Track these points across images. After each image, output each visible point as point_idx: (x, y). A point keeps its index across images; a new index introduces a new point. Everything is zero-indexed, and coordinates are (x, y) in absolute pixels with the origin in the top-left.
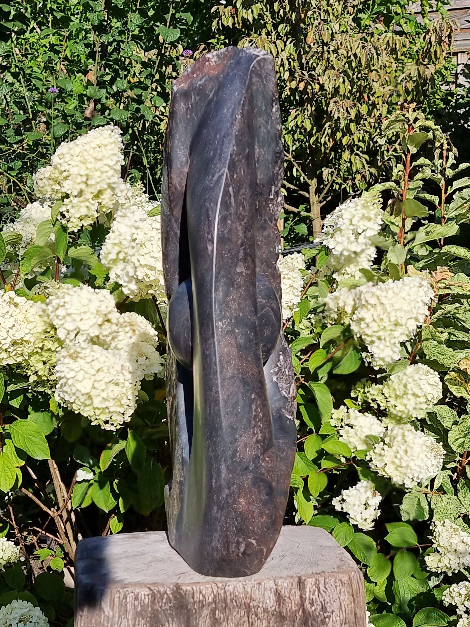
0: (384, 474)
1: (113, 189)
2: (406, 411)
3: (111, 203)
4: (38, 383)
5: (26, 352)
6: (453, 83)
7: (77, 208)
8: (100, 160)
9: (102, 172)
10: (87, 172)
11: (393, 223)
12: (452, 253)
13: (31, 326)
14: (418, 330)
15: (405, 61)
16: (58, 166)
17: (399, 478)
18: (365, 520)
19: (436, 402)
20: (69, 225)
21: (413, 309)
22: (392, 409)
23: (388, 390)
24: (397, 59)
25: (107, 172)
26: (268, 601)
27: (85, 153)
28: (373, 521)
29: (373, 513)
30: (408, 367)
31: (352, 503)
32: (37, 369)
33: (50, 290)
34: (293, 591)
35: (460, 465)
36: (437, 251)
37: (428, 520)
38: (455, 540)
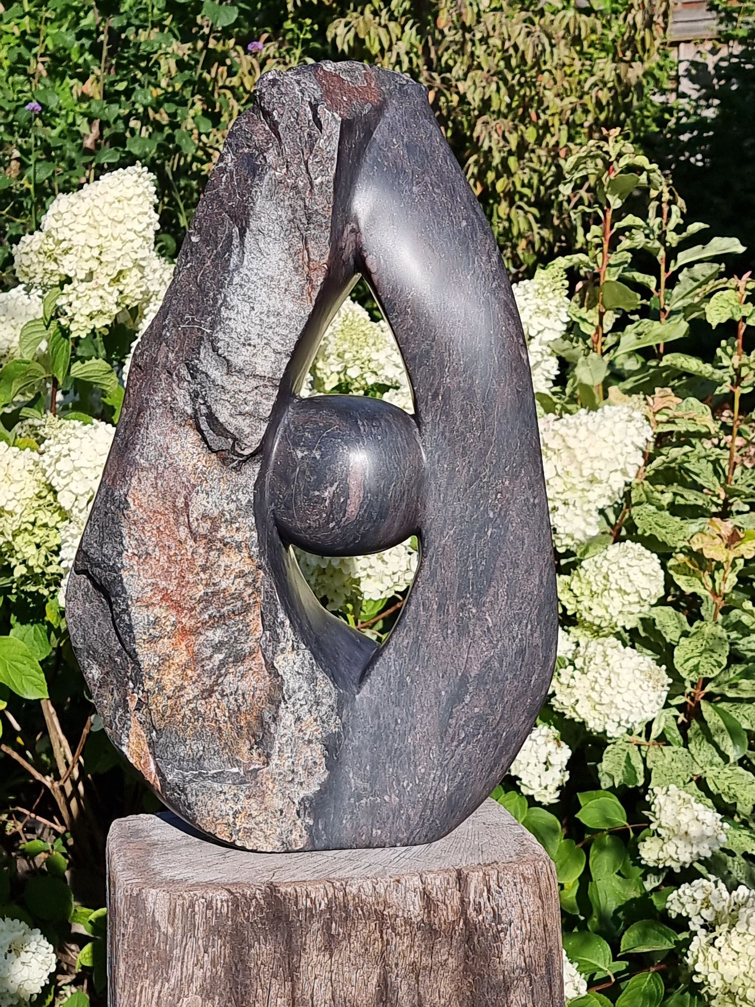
0: (574, 715)
1: (142, 268)
2: (608, 617)
3: (138, 290)
4: (27, 578)
5: (9, 530)
6: (672, 90)
7: (85, 299)
8: (120, 222)
9: (124, 242)
10: (99, 242)
11: (584, 320)
12: (679, 366)
13: (16, 488)
14: (627, 489)
15: (595, 56)
16: (54, 233)
17: (597, 721)
18: (546, 788)
19: (654, 602)
20: (73, 327)
21: (619, 457)
22: (585, 614)
23: (579, 584)
24: (581, 53)
25: (132, 241)
26: (412, 909)
27: (96, 212)
28: (558, 789)
29: (558, 776)
30: (610, 547)
31: (524, 762)
32: (27, 556)
33: (47, 430)
34: (450, 891)
35: (692, 699)
36: (653, 363)
37: (642, 786)
38: (685, 818)
